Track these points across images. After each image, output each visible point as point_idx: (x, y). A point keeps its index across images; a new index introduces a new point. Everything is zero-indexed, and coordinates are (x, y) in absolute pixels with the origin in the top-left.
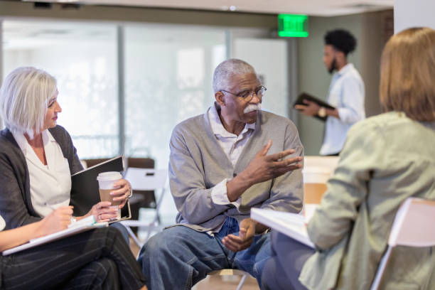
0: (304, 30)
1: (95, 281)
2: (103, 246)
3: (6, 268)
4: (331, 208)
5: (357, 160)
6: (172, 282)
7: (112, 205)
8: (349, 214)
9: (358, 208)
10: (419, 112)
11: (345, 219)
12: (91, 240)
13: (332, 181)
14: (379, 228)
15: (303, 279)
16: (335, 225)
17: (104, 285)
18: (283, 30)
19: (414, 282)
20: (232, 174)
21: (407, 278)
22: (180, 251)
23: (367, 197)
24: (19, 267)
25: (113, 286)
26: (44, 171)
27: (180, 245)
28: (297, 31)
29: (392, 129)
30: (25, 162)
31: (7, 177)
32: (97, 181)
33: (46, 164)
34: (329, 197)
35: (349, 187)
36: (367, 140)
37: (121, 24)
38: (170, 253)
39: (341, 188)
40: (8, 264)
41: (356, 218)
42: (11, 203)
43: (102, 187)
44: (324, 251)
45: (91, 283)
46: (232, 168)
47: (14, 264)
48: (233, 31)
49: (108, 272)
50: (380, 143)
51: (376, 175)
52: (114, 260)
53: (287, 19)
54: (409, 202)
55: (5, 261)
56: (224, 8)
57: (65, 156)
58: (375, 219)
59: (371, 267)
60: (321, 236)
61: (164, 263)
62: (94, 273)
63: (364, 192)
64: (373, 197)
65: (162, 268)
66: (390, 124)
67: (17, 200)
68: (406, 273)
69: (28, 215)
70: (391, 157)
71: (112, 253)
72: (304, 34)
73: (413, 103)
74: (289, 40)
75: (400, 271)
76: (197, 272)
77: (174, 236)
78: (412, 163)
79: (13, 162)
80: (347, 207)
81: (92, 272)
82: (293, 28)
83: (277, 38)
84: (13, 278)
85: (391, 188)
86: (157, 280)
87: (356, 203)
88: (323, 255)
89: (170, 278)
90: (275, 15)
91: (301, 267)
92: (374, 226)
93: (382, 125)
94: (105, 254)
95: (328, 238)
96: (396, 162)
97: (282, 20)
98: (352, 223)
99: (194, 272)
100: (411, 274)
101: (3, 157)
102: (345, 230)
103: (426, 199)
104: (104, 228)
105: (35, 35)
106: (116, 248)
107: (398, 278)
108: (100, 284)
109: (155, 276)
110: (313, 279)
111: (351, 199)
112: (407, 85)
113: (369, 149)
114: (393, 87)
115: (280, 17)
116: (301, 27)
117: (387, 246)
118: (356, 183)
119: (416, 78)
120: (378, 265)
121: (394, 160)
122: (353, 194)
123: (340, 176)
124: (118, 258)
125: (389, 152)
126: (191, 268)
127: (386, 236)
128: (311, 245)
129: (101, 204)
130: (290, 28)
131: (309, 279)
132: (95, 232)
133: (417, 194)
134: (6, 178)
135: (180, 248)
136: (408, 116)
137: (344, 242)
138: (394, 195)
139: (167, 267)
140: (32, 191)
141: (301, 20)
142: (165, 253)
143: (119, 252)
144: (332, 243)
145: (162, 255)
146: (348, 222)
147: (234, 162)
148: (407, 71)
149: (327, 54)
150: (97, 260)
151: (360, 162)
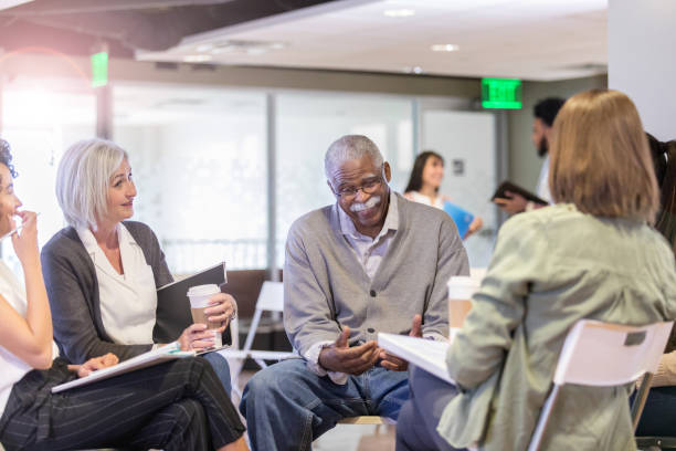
0: (516, 100)
1: (175, 430)
2: (186, 382)
3: (56, 411)
4: (475, 332)
5: (510, 267)
6: (286, 433)
7: (208, 328)
8: (501, 341)
9: (513, 333)
10: (595, 205)
11: (496, 347)
12: (170, 374)
13: (478, 296)
14: (541, 361)
15: (441, 429)
16: (480, 355)
17: (186, 435)
18: (488, 100)
19: (589, 434)
20: (369, 290)
21: (581, 429)
22: (296, 392)
23: (524, 318)
24: (74, 409)
25: (199, 436)
26: (120, 283)
27: (297, 383)
28: (507, 100)
29: (558, 226)
30: (94, 269)
31: (70, 288)
32: (188, 298)
33: (122, 272)
34: (473, 318)
35: (499, 303)
36: (524, 241)
37: (271, 91)
38: (282, 393)
39: (489, 306)
40: (58, 405)
41: (510, 345)
42: (75, 324)
43: (194, 305)
44: (468, 391)
45: (169, 433)
46: (368, 282)
47: (66, 405)
48: (421, 101)
49: (193, 418)
50: (541, 245)
51: (535, 289)
52: (201, 402)
53: (493, 85)
54: (581, 324)
55: (55, 401)
56: (407, 70)
57: (149, 263)
58: (536, 347)
59: (530, 413)
60: (463, 370)
61: (274, 407)
62: (173, 418)
63: (520, 311)
64: (531, 318)
65: (270, 414)
66: (555, 219)
67: (82, 320)
68: (579, 421)
69: (98, 339)
70: (556, 264)
71: (198, 392)
72: (517, 105)
73: (588, 191)
74: (497, 112)
75: (571, 418)
76: (320, 420)
77: (289, 371)
78: (584, 273)
79: (77, 269)
80: (498, 331)
81: (171, 417)
82: (501, 97)
83: (481, 110)
84: (65, 424)
85: (556, 306)
86: (264, 429)
87: (509, 326)
88: (467, 396)
89: (282, 426)
90: (478, 80)
91: (441, 413)
92: (535, 358)
93: (544, 221)
94: (188, 393)
95: (473, 373)
96: (562, 271)
97: (487, 86)
98: (504, 353)
99: (314, 420)
100: (586, 423)
101: (65, 262)
102: (495, 363)
103: (605, 322)
104: (189, 359)
105: (159, 105)
106: (202, 384)
107: (568, 428)
108: (181, 434)
109: (262, 424)
110: (454, 429)
111: (502, 321)
112: (581, 166)
113: (526, 254)
114: (561, 167)
115: (485, 82)
116: (512, 96)
117: (552, 385)
118: (509, 298)
119: (594, 157)
120: (540, 409)
121: (560, 267)
122: (505, 315)
123: (488, 290)
124: (206, 399)
125: (553, 258)
126: (309, 414)
127: (550, 372)
128: (452, 382)
129: (193, 327)
130: (497, 96)
131: (450, 428)
132: (177, 363)
133: (593, 315)
134: (68, 291)
135: (297, 387)
136: (580, 209)
137: (495, 378)
138: (561, 316)
139: (278, 413)
140: (102, 308)
141: (512, 86)
142: (275, 393)
143: (207, 390)
144: (478, 380)
145: (271, 396)
146: (500, 351)
147: (371, 275)
148: (583, 146)
149: (535, 131)
150: (178, 402)
151: (516, 271)
